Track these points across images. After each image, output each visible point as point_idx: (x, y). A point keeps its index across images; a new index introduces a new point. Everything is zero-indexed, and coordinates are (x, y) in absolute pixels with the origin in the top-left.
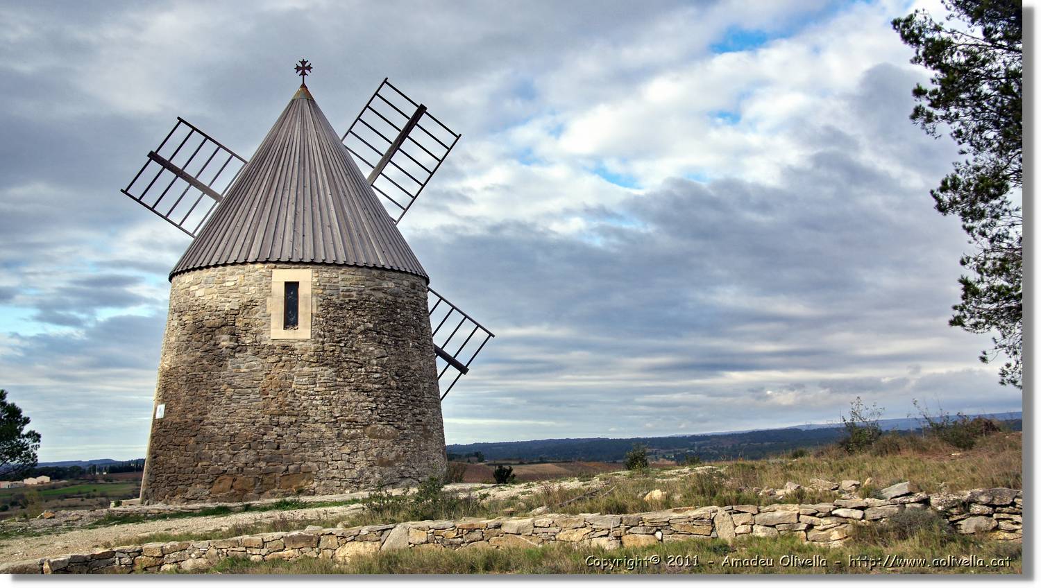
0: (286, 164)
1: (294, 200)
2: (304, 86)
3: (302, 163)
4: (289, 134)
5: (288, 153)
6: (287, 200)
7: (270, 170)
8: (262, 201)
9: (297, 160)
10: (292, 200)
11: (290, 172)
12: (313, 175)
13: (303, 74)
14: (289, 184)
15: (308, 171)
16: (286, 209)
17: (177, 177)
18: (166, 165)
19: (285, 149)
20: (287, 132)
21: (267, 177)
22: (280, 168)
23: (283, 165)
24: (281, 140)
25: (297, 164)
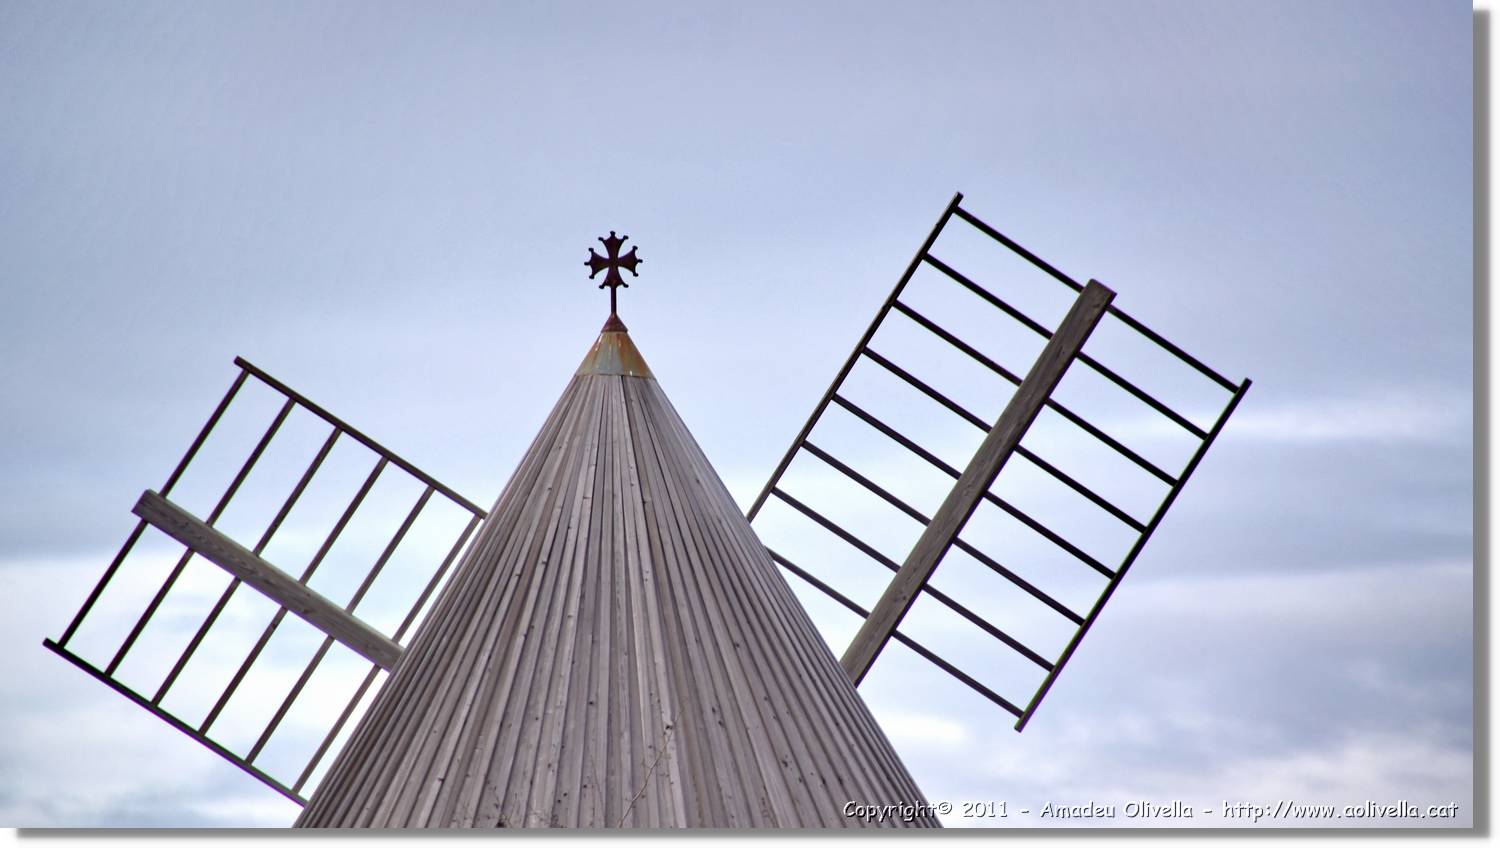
0: (539, 624)
1: (554, 757)
2: (615, 325)
3: (588, 618)
4: (557, 511)
5: (549, 583)
6: (532, 752)
7: (489, 645)
8: (459, 756)
9: (573, 610)
10: (549, 754)
11: (550, 652)
12: (623, 660)
13: (614, 281)
14: (542, 699)
15: (605, 648)
16: (527, 784)
17: (236, 582)
18: (199, 538)
19: (540, 569)
20: (550, 505)
21: (479, 671)
22: (520, 640)
23: (530, 627)
24: (531, 536)
25: (572, 624)
